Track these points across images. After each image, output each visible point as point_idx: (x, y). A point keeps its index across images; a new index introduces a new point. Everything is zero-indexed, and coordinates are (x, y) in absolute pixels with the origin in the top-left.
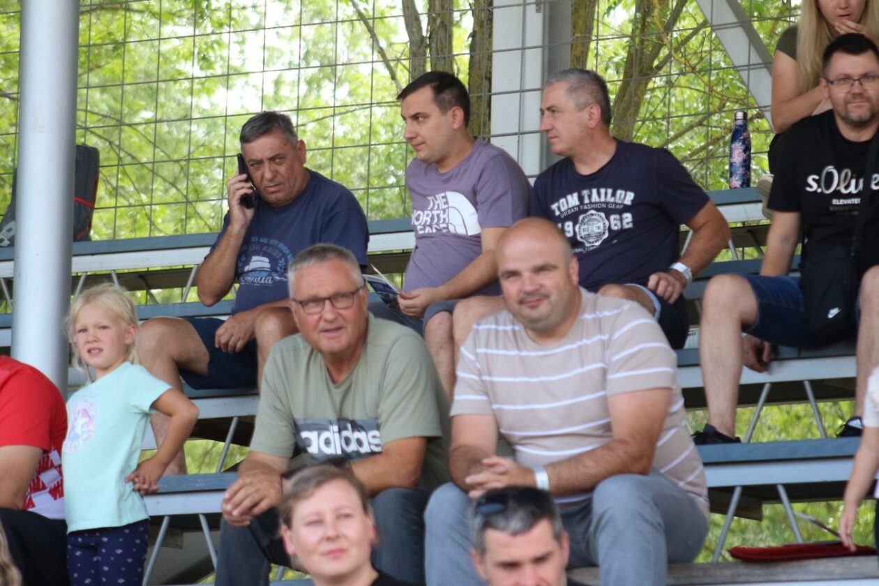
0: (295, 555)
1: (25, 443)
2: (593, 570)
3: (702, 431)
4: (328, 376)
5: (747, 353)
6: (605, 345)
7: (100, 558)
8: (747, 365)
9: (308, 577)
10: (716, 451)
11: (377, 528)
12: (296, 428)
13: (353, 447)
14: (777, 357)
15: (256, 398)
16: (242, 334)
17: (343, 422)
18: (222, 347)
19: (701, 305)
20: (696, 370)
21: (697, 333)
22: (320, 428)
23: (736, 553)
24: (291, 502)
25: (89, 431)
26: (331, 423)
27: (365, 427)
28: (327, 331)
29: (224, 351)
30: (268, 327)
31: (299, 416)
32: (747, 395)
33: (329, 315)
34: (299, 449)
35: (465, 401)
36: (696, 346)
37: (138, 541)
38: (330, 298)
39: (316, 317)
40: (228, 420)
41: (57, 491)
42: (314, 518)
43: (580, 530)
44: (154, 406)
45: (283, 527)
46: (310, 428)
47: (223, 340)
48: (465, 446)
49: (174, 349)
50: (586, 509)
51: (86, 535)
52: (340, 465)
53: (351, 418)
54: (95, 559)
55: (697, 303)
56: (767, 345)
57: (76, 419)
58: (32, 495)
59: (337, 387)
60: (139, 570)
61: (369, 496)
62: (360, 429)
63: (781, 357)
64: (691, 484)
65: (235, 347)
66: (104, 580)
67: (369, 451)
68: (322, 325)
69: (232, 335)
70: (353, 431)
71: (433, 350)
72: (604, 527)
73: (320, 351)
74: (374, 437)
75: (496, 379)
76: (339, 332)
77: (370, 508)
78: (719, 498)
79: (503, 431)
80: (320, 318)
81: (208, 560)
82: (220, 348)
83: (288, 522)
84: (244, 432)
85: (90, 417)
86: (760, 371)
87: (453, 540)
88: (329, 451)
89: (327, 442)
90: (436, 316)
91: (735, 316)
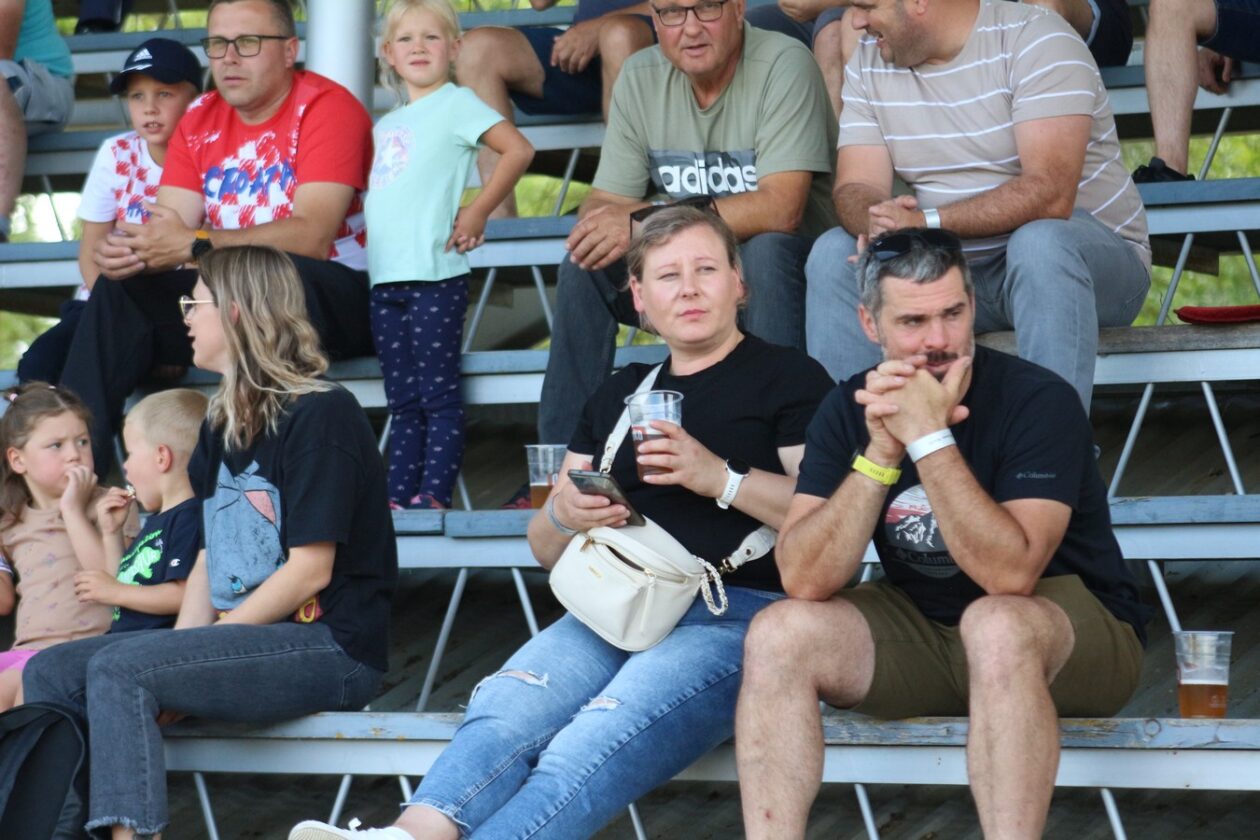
0: (644, 312)
1: (337, 179)
2: (1010, 333)
3: (1147, 166)
4: (693, 99)
5: (1203, 70)
6: (1007, 66)
7: (411, 318)
8: (1202, 86)
9: (662, 341)
10: (1162, 190)
11: (747, 284)
12: (652, 162)
13: (724, 186)
14: (1239, 75)
15: (602, 125)
16: (586, 48)
17: (713, 155)
18: (561, 64)
19: (1147, 12)
20: (1140, 93)
21: (1142, 48)
22: (683, 162)
23: (1185, 314)
24: (642, 250)
25: (401, 163)
26: (696, 156)
27: (739, 160)
28: (691, 48)
29: (563, 70)
30: (615, 38)
31: (657, 146)
32: (1202, 123)
33: (691, 29)
34: (653, 189)
35: (852, 128)
36: (1141, 62)
37: (456, 298)
38: (692, 8)
39: (677, 30)
40: (567, 153)
41: (362, 238)
42: (670, 270)
43: (993, 287)
44: (482, 139)
45: (633, 278)
46: (670, 162)
47: (563, 55)
48: (853, 184)
49: (502, 64)
50: (999, 261)
51: (393, 289)
52: (703, 206)
53: (722, 150)
54: (404, 318)
55: (1143, 9)
56: (1227, 60)
57: (384, 148)
58: (336, 242)
59: (706, 113)
60: (458, 332)
61: (738, 242)
62: (733, 163)
63: (1245, 75)
64: (1128, 228)
65: (576, 64)
66: (416, 343)
67: (743, 190)
68: (684, 41)
69: (573, 51)
70: (724, 167)
71: (824, 67)
72: (1019, 284)
73: (682, 70)
74: (749, 173)
75: (886, 104)
76: (704, 49)
77: (738, 259)
78: (1165, 248)
79: (896, 169)
80: (682, 32)
81: (543, 322)
82: (558, 66)
83: (639, 273)
84: (587, 166)
85: (403, 147)
86: (1218, 93)
87: (841, 299)
88: (694, 190)
89: (692, 179)
90: (827, 27)
91: (1190, 25)
